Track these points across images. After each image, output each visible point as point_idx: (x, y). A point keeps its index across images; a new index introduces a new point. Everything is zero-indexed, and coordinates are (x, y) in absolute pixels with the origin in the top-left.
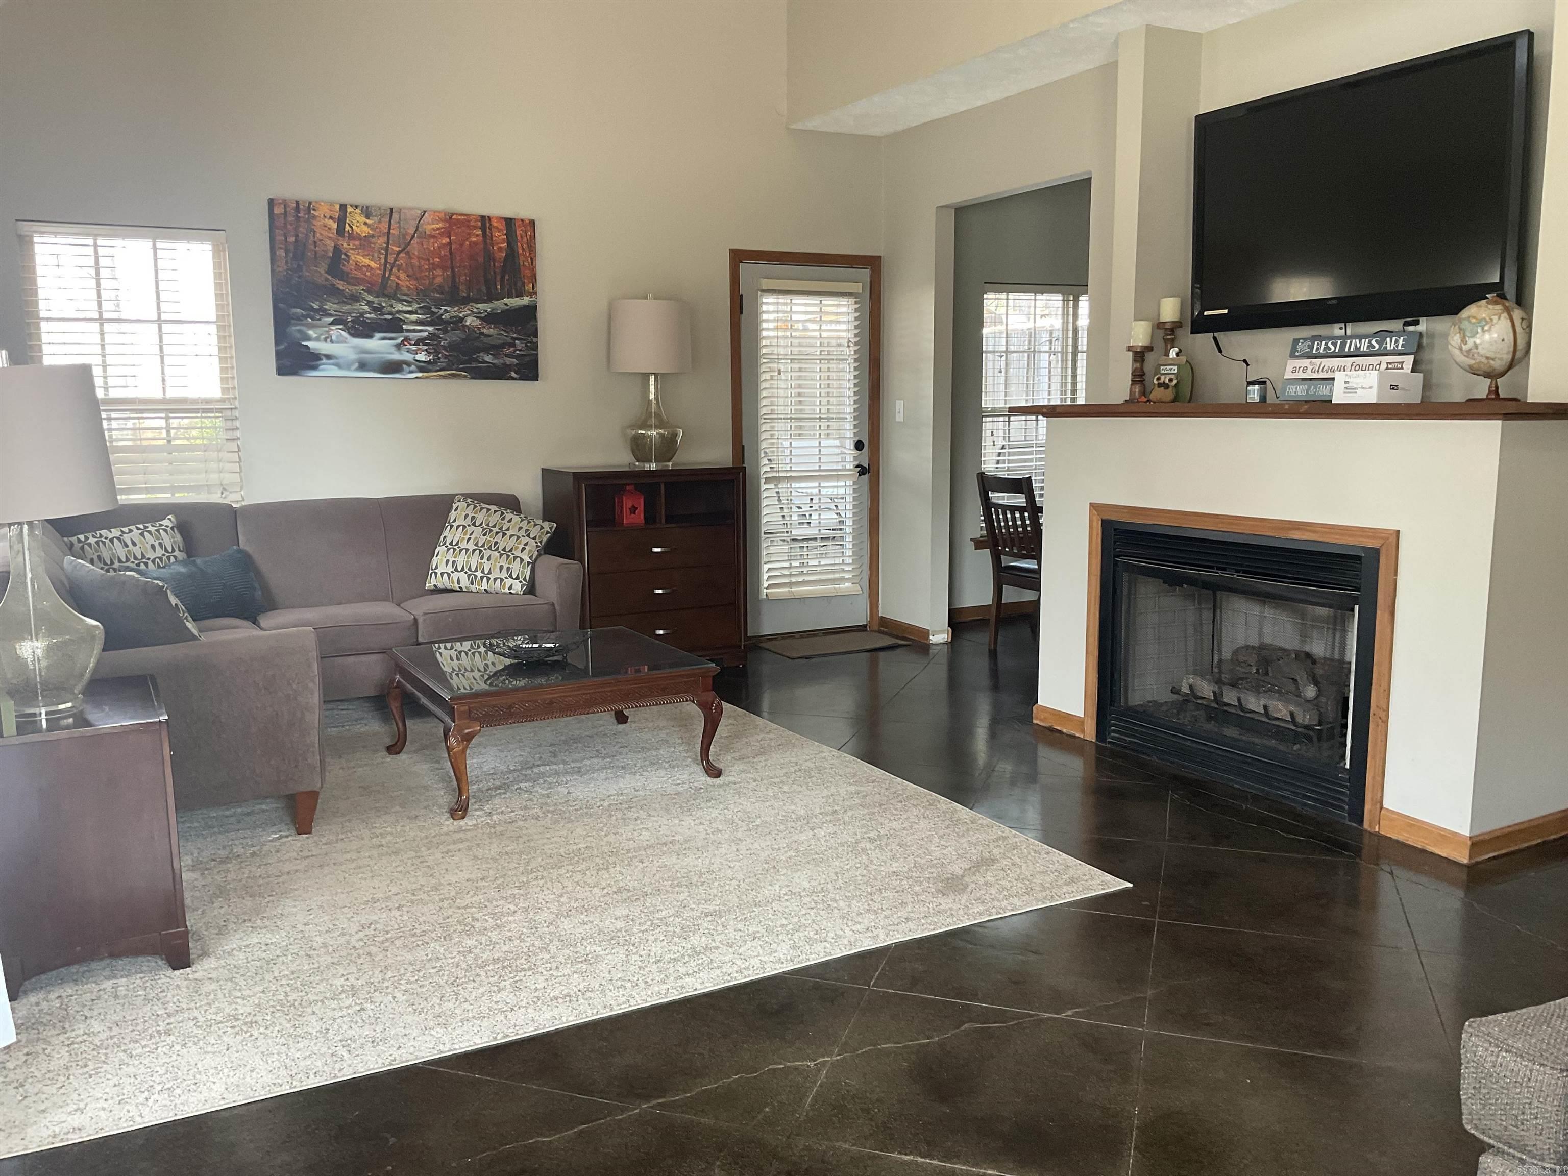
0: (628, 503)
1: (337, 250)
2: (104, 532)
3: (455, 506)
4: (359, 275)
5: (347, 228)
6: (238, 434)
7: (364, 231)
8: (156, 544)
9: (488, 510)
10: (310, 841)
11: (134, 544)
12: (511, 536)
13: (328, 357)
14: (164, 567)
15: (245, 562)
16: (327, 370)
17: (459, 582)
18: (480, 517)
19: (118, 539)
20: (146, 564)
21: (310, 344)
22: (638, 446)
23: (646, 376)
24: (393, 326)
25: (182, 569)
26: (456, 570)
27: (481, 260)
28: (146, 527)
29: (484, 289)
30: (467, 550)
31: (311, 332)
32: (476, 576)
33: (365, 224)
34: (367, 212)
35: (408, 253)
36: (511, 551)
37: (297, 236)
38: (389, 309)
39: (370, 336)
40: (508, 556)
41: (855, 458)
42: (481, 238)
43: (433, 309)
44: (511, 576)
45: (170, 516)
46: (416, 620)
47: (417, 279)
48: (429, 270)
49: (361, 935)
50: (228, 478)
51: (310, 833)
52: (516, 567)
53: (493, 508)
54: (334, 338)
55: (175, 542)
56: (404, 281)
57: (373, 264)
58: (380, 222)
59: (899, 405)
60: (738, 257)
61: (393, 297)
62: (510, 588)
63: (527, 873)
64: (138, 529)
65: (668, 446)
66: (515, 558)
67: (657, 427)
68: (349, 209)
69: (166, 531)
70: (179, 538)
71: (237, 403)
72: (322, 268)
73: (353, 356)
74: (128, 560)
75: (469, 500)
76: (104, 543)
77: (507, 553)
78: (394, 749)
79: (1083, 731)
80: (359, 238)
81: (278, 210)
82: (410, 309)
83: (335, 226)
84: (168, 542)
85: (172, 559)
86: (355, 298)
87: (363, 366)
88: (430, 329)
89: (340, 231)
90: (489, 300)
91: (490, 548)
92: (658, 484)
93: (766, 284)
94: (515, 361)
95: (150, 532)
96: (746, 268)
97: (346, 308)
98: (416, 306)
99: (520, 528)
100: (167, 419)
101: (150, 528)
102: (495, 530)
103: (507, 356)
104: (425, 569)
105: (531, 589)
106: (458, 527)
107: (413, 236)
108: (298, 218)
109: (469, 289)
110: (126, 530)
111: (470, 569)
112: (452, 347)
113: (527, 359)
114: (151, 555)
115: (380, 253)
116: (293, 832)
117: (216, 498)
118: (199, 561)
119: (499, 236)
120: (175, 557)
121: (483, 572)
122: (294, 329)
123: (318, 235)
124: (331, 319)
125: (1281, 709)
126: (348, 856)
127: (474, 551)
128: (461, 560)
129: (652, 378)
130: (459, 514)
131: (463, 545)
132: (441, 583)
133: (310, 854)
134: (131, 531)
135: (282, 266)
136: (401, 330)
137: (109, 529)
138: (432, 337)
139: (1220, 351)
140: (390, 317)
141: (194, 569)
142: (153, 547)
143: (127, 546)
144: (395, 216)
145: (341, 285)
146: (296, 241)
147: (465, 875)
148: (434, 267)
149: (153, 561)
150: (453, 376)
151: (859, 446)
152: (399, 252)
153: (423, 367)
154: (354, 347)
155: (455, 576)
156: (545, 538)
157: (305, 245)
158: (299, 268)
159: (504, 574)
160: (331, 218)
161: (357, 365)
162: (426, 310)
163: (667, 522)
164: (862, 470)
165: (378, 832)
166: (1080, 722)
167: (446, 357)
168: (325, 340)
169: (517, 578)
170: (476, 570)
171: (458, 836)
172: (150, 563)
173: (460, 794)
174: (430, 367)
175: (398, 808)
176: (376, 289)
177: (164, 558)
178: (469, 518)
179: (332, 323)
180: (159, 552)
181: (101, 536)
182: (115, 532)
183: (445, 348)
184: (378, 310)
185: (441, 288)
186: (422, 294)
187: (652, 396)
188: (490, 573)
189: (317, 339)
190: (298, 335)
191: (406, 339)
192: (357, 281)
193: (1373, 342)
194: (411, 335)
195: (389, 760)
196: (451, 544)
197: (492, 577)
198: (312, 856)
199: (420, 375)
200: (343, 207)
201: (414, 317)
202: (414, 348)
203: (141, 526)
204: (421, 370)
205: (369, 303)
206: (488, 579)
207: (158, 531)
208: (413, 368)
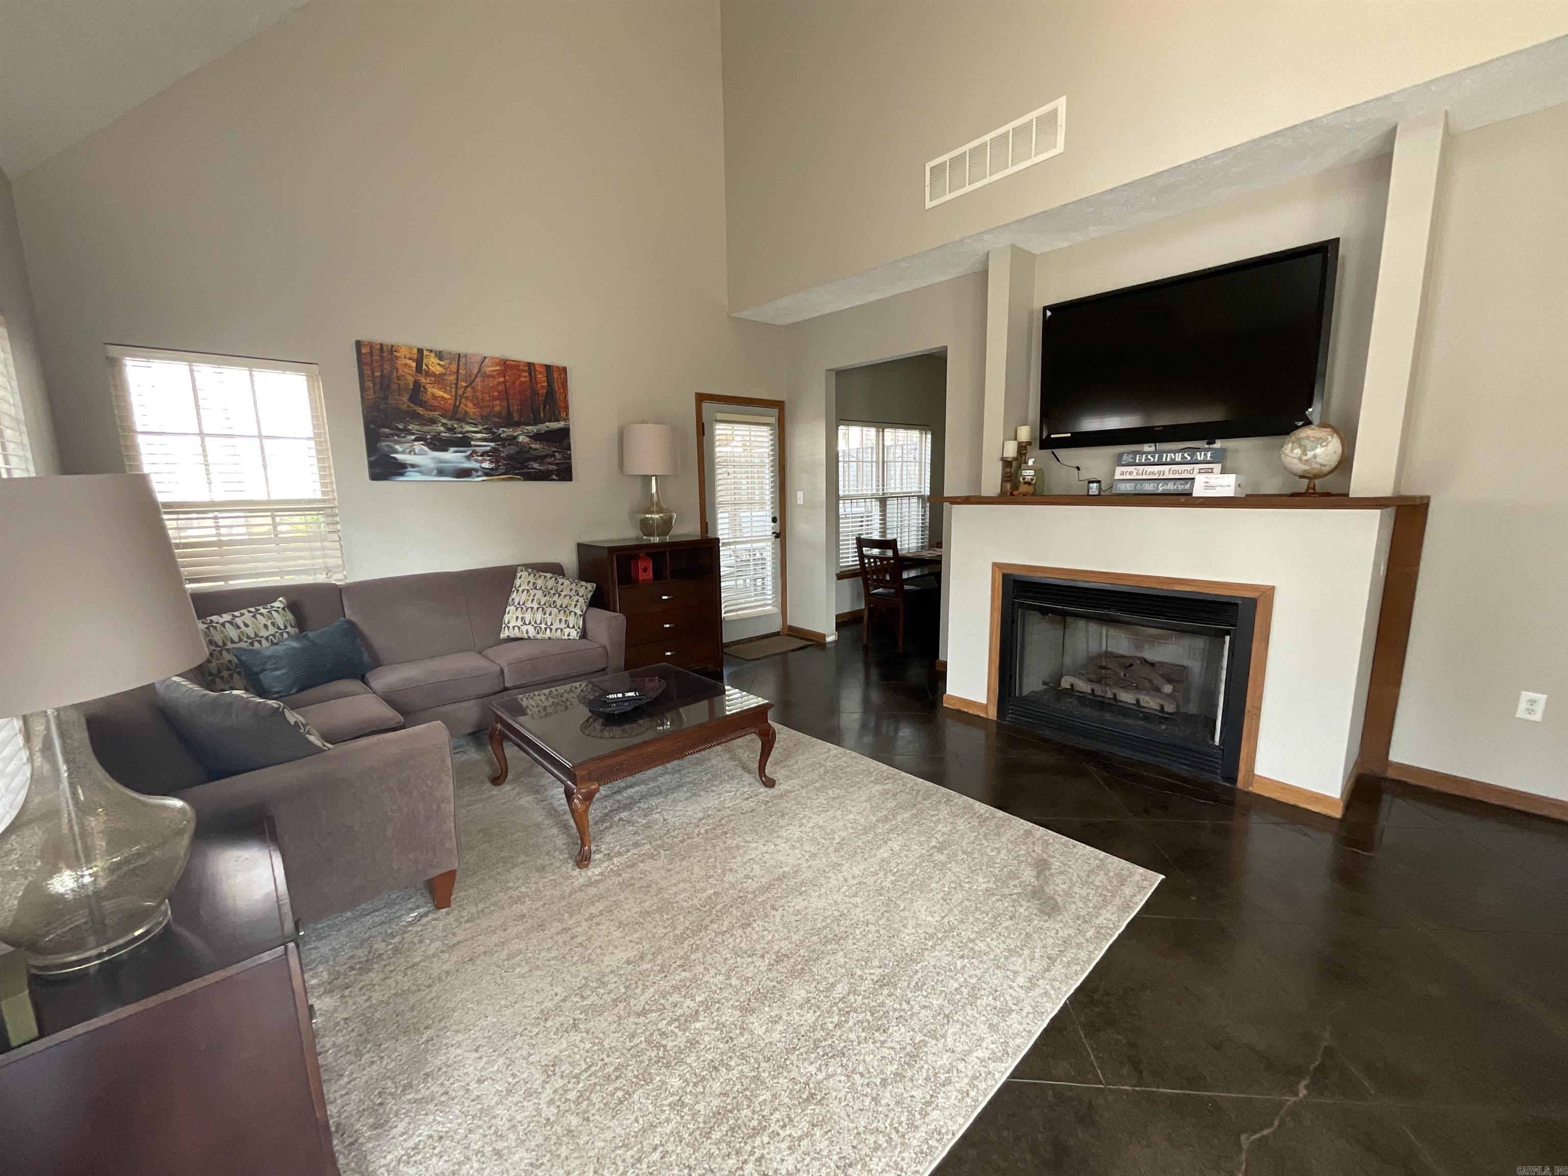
0: (641, 565)
1: (417, 384)
2: (215, 618)
3: (519, 575)
4: (435, 403)
5: (424, 367)
6: (339, 527)
7: (438, 370)
8: (269, 623)
9: (545, 577)
10: (451, 918)
11: (246, 625)
12: (565, 596)
13: (413, 466)
14: (277, 644)
15: (352, 630)
16: (412, 476)
17: (527, 633)
18: (540, 583)
19: (231, 623)
20: (260, 642)
21: (398, 456)
22: (646, 527)
23: (647, 478)
24: (463, 442)
25: (295, 644)
26: (525, 624)
27: (528, 394)
28: (257, 610)
29: (531, 416)
30: (532, 608)
31: (397, 447)
32: (541, 628)
33: (439, 364)
34: (440, 355)
35: (473, 388)
36: (566, 607)
37: (382, 372)
38: (460, 429)
39: (446, 450)
40: (565, 612)
41: (773, 528)
42: (527, 379)
43: (494, 430)
44: (568, 626)
45: (281, 599)
46: (502, 671)
47: (480, 408)
48: (489, 401)
49: (549, 1090)
50: (331, 562)
51: (448, 905)
52: (572, 620)
53: (549, 575)
54: (417, 451)
55: (287, 620)
56: (471, 408)
57: (446, 396)
58: (450, 363)
59: (800, 494)
60: (701, 398)
61: (463, 420)
62: (569, 635)
63: (679, 940)
64: (250, 612)
65: (666, 525)
66: (570, 612)
67: (658, 513)
68: (425, 353)
69: (277, 611)
70: (290, 616)
71: (336, 503)
72: (405, 398)
73: (432, 465)
74: (240, 640)
75: (530, 570)
76: (215, 628)
77: (563, 609)
78: (497, 780)
79: (987, 714)
80: (434, 375)
81: (364, 350)
82: (476, 429)
83: (414, 365)
84: (280, 622)
85: (285, 635)
86: (433, 421)
87: (441, 472)
88: (492, 444)
89: (419, 369)
90: (535, 424)
91: (550, 606)
92: (665, 552)
93: (719, 416)
94: (555, 467)
95: (262, 614)
96: (706, 406)
97: (426, 428)
98: (480, 428)
99: (571, 590)
100: (273, 517)
101: (262, 611)
102: (553, 592)
103: (550, 464)
104: (499, 624)
105: (584, 635)
106: (523, 591)
107: (476, 376)
108: (382, 357)
109: (521, 415)
110: (237, 614)
111: (536, 622)
112: (509, 458)
113: (564, 466)
114: (264, 633)
115: (451, 387)
116: (430, 906)
117: (320, 578)
118: (311, 635)
119: (541, 377)
120: (288, 633)
121: (546, 624)
122: (383, 444)
123: (400, 371)
124: (413, 437)
125: (1150, 702)
126: (494, 939)
127: (538, 609)
128: (528, 616)
129: (654, 478)
130: (523, 580)
131: (529, 604)
132: (516, 633)
133: (456, 939)
134: (242, 615)
135: (371, 394)
136: (470, 446)
137: (220, 614)
138: (494, 450)
139: (1058, 460)
140: (460, 435)
141: (305, 642)
142: (266, 626)
143: (239, 627)
144: (463, 360)
145: (420, 410)
146: (382, 376)
147: (622, 955)
148: (493, 399)
149: (267, 639)
150: (511, 479)
151: (774, 520)
152: (467, 387)
153: (488, 473)
154: (433, 458)
155: (524, 628)
156: (589, 596)
157: (390, 378)
158: (386, 398)
159: (563, 625)
160: (410, 359)
161: (435, 472)
162: (488, 430)
163: (671, 578)
164: (777, 535)
165: (516, 894)
166: (985, 707)
167: (504, 465)
168: (410, 453)
169: (573, 627)
170: (541, 623)
171: (592, 891)
172: (263, 641)
173: (583, 844)
174: (493, 472)
175: (523, 858)
176: (449, 414)
177: (277, 635)
178: (531, 584)
179: (415, 440)
180: (272, 630)
181: (212, 621)
182: (226, 617)
183: (503, 458)
184: (451, 430)
185: (499, 415)
186: (485, 419)
187: (654, 490)
188: (552, 624)
189: (403, 452)
190: (386, 449)
191: (474, 452)
192: (433, 409)
193: (1186, 455)
194: (478, 449)
195: (495, 792)
196: (519, 604)
197: (554, 627)
198: (459, 943)
199: (485, 478)
200: (420, 351)
201: (479, 436)
202: (480, 458)
203: (252, 609)
204: (486, 474)
205: (444, 425)
206: (551, 630)
207: (270, 612)
208: (480, 473)
